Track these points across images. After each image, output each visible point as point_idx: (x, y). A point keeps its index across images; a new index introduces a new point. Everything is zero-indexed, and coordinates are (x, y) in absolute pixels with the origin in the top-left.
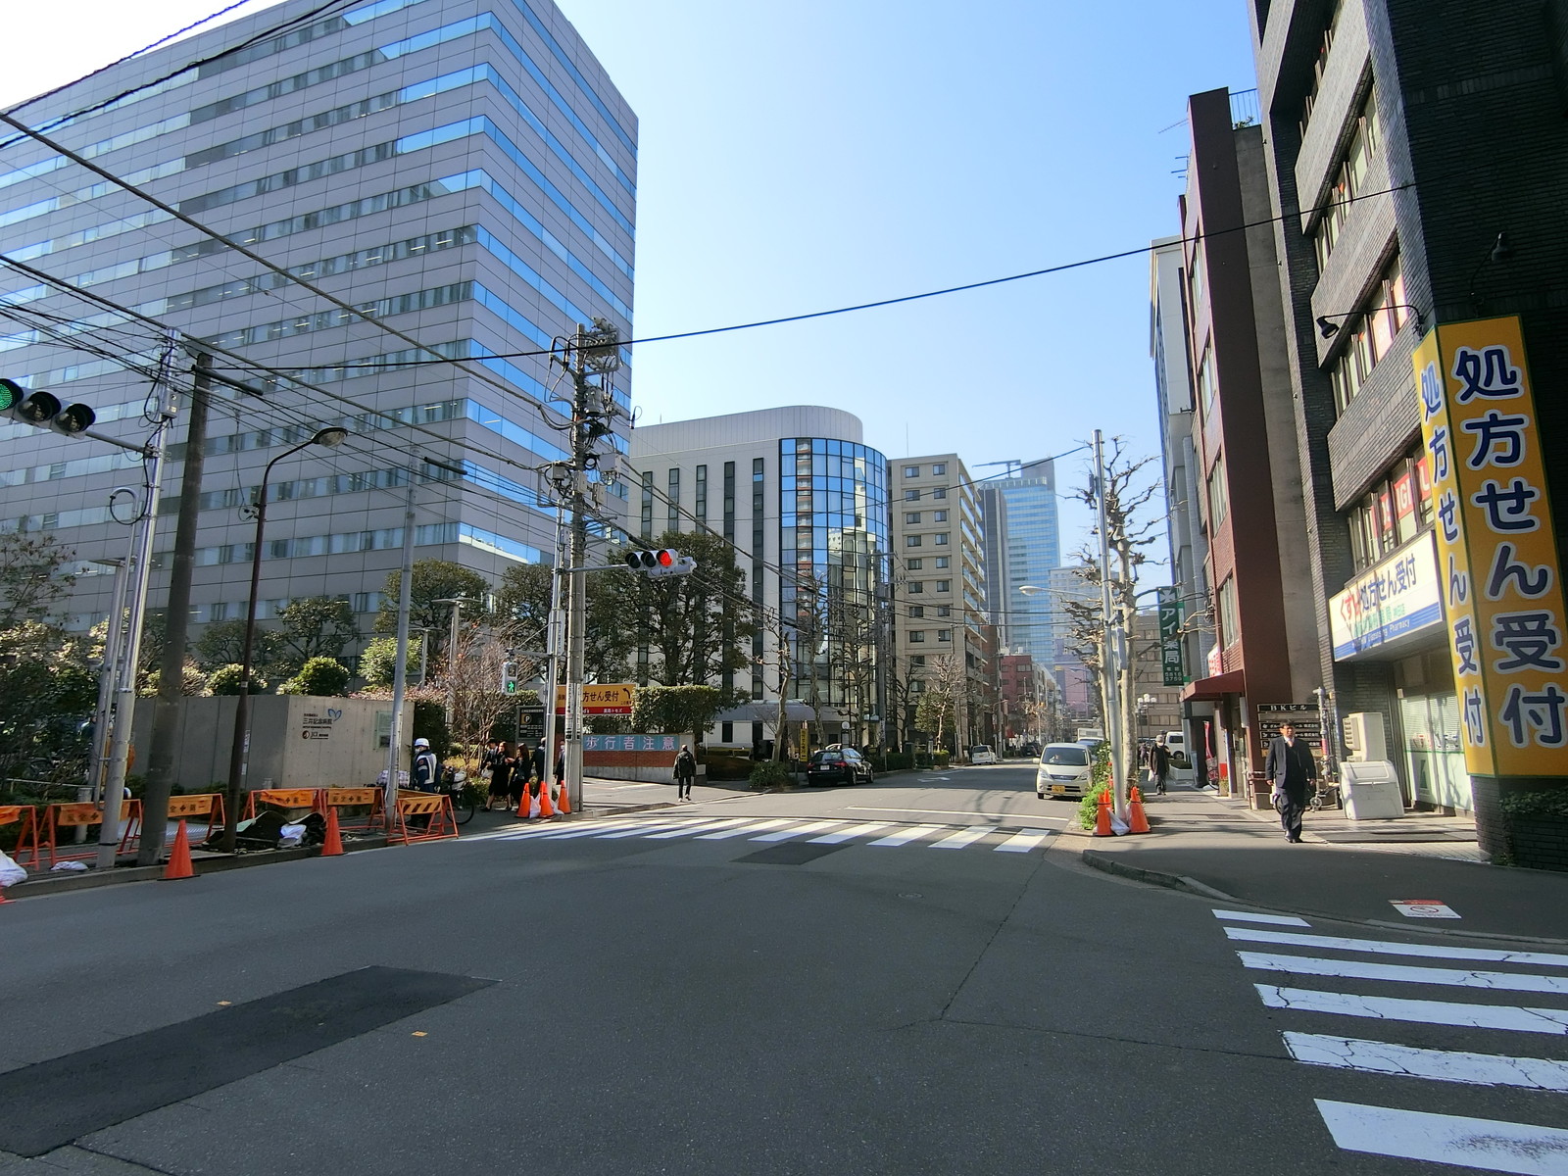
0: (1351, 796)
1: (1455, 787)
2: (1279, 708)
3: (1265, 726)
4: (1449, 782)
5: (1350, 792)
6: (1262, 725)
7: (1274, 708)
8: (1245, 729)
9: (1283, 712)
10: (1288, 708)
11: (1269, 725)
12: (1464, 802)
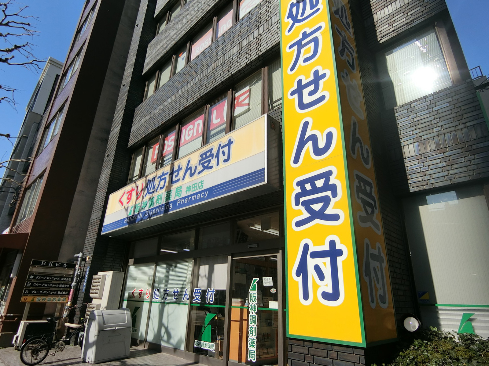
0: (96, 343)
1: (167, 329)
2: (47, 264)
3: (31, 277)
4: (161, 324)
5: (96, 338)
6: (30, 276)
7: (44, 263)
8: (12, 279)
9: (50, 267)
10: (54, 264)
11: (35, 276)
12: (174, 341)
